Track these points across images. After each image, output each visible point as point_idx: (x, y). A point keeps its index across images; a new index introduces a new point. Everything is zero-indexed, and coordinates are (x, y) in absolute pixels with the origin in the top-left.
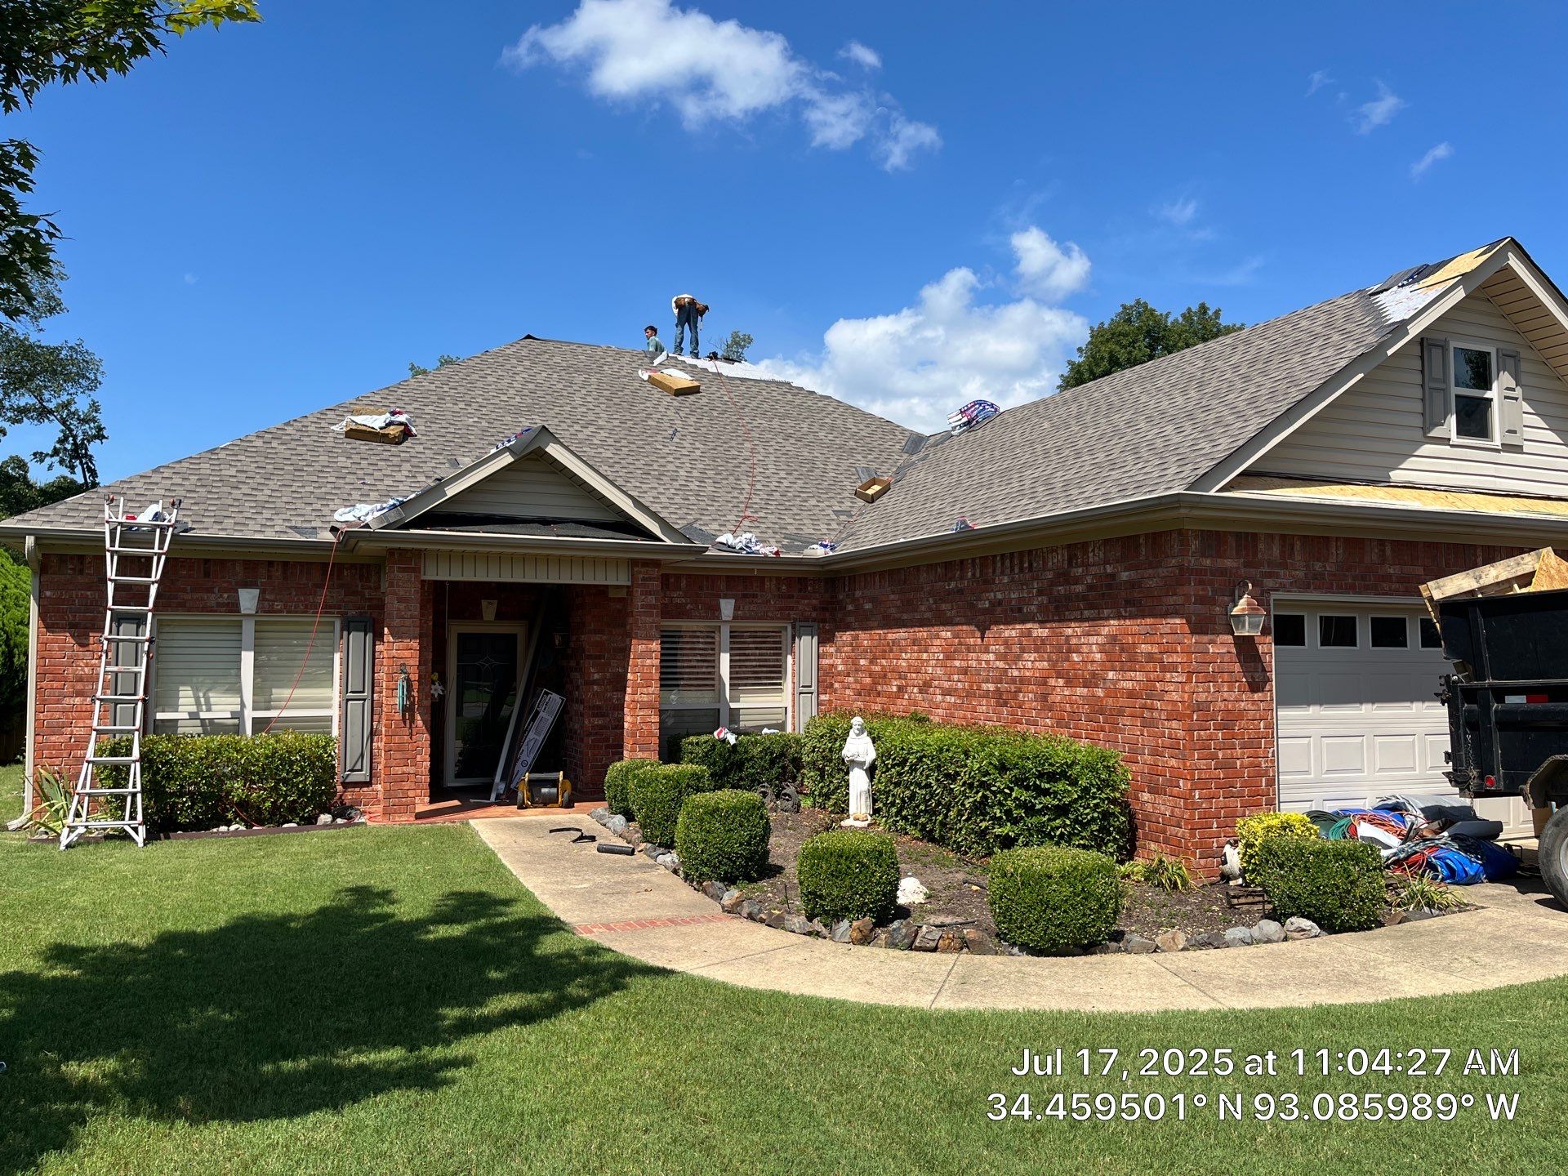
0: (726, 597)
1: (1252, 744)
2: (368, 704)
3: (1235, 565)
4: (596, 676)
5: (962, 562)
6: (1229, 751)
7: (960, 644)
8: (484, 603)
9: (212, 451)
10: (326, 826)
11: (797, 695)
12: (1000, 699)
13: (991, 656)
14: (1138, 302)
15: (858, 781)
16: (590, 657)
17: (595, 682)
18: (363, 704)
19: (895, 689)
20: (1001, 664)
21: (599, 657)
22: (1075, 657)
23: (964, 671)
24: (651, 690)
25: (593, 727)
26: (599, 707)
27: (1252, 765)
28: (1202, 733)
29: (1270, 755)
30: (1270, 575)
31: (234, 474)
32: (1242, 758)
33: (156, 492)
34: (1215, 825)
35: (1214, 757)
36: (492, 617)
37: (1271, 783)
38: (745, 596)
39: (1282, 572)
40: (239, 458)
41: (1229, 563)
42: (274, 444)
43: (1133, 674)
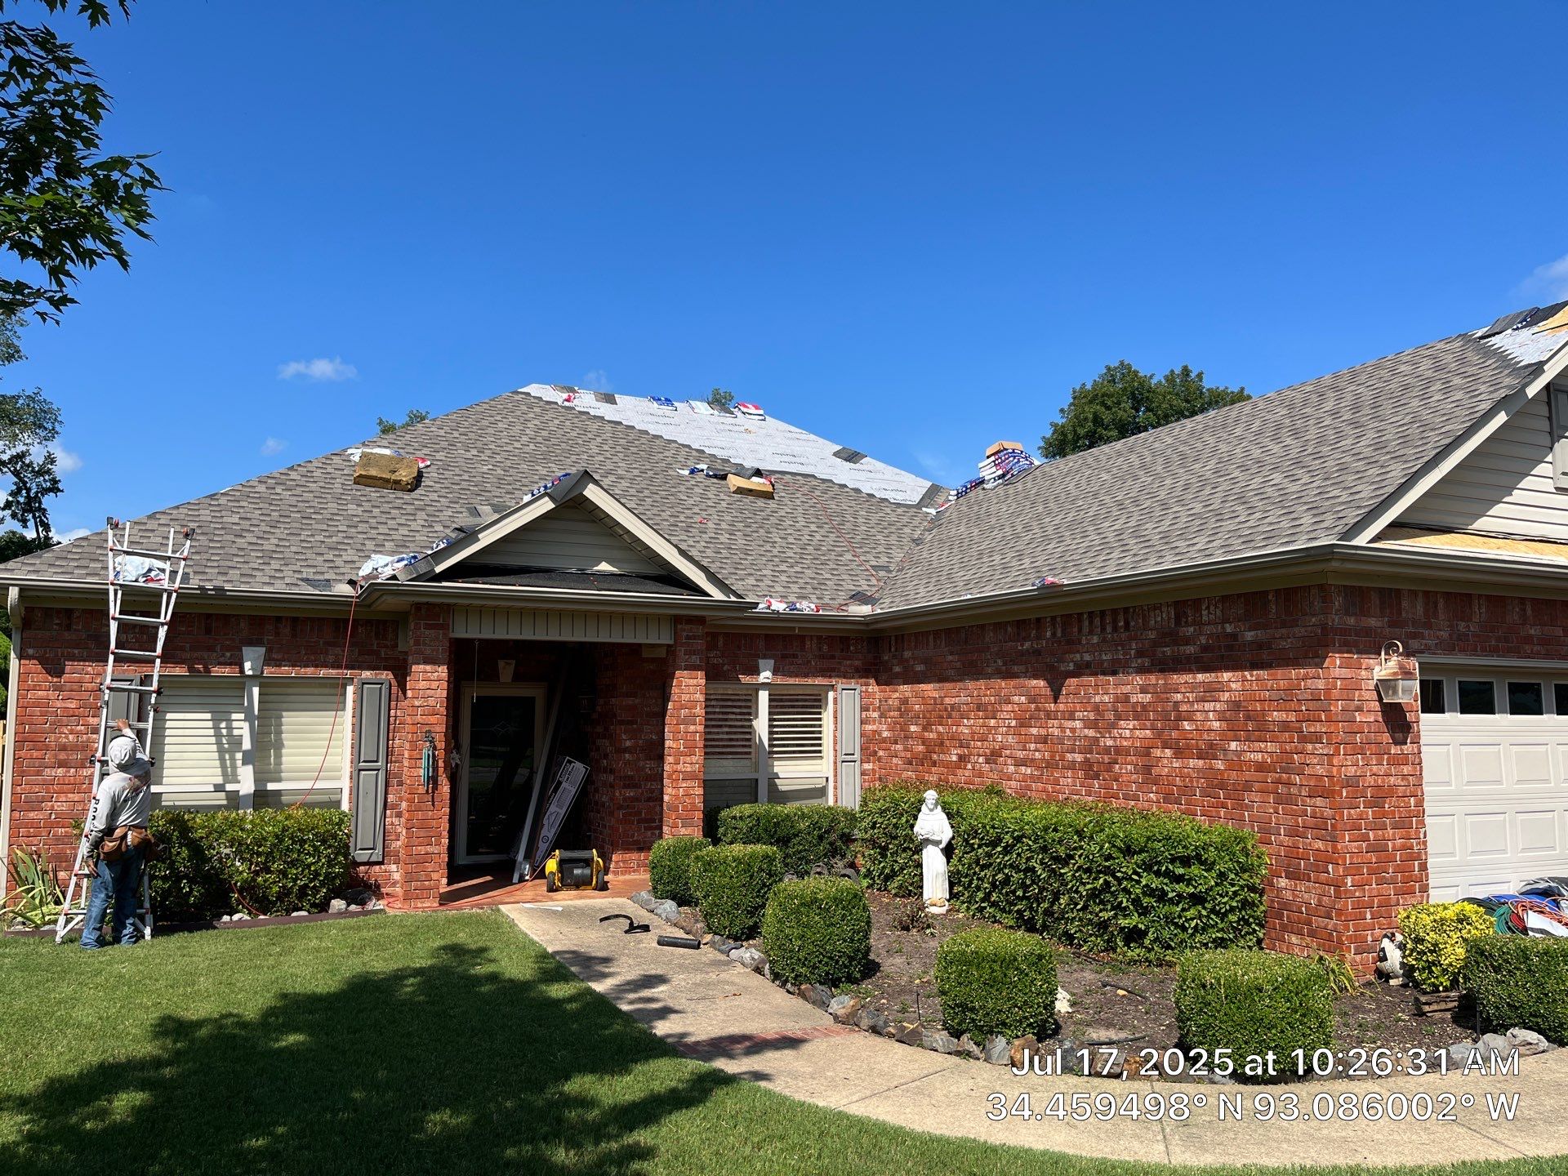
0: (765, 657)
1: (1403, 824)
2: (382, 775)
3: (1379, 624)
4: (628, 743)
5: (1038, 620)
6: (1380, 832)
7: (1038, 709)
8: (501, 664)
9: (212, 497)
10: (341, 914)
11: (839, 764)
12: (1090, 771)
13: (1078, 724)
14: (1122, 363)
15: (934, 864)
16: (621, 722)
17: (625, 750)
18: (377, 775)
19: (954, 758)
20: (1091, 733)
21: (632, 722)
22: (1186, 725)
23: (1044, 740)
24: (694, 759)
25: (625, 799)
26: (631, 778)
27: (1404, 848)
28: (1352, 811)
29: (1422, 836)
30: (1414, 636)
31: (237, 521)
32: (1394, 839)
33: (152, 540)
34: (1368, 916)
35: (1365, 839)
36: (509, 680)
37: (1424, 867)
38: (784, 657)
39: (1426, 632)
40: (243, 504)
41: (1373, 622)
42: (278, 490)
43: (1263, 745)
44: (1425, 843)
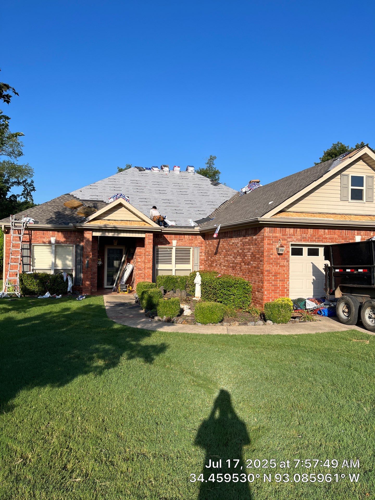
0: (174, 240)
1: (283, 281)
4: (139, 260)
5: (227, 232)
6: (276, 282)
7: (227, 253)
8: (114, 241)
11: (193, 266)
12: (234, 268)
13: (232, 257)
15: (198, 289)
16: (138, 255)
17: (139, 262)
18: (81, 266)
19: (215, 265)
20: (234, 259)
21: (140, 255)
22: (246, 258)
23: (227, 261)
24: (150, 264)
25: (139, 273)
26: (140, 268)
27: (282, 286)
28: (268, 277)
29: (288, 283)
30: (290, 238)
32: (279, 284)
35: (271, 283)
36: (116, 244)
37: (288, 290)
38: (179, 240)
39: (293, 237)
40: (53, 204)
41: (277, 235)
42: (62, 201)
43: (255, 262)
44: (289, 285)
